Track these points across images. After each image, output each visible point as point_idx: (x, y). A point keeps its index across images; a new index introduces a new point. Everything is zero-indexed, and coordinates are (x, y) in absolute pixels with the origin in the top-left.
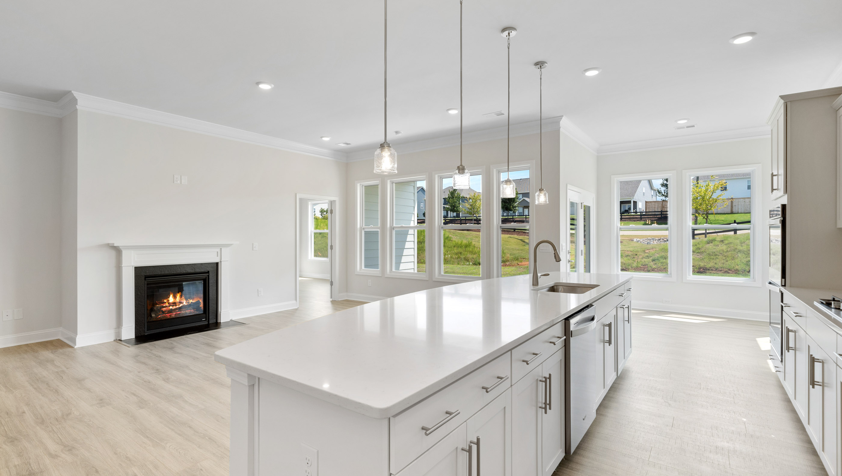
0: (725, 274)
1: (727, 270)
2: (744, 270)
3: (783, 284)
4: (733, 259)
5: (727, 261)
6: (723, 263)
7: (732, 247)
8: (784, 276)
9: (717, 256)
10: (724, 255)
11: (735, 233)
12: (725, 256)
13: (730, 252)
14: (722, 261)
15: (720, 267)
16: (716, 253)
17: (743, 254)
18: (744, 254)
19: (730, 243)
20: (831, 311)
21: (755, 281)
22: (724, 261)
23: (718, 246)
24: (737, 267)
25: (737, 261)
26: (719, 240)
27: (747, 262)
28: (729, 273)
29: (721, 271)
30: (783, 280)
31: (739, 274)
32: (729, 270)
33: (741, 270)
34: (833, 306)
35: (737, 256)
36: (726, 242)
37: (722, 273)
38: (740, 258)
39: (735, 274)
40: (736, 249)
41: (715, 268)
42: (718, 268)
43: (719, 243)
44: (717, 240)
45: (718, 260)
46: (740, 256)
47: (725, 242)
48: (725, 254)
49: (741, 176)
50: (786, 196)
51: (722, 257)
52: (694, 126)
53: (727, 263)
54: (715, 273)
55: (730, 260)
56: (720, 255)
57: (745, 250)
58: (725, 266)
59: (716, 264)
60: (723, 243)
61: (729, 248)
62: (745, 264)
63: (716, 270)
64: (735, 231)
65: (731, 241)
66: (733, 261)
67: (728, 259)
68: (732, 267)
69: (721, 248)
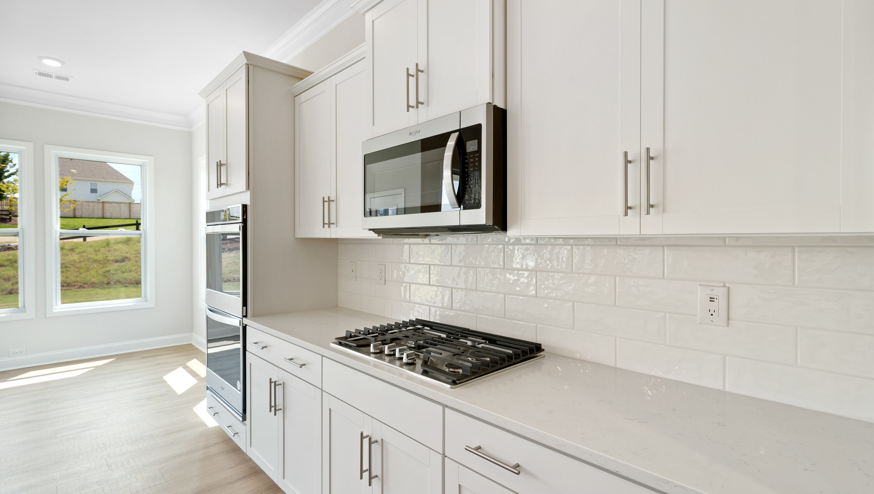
0: (80, 290)
1: (82, 284)
2: (102, 283)
3: (245, 314)
4: (88, 270)
5: (81, 274)
6: (77, 277)
7: (86, 256)
8: (245, 303)
9: (68, 269)
10: (76, 266)
11: (85, 240)
12: (78, 268)
13: (83, 263)
14: (75, 274)
15: (73, 281)
16: (66, 264)
17: (99, 264)
18: (101, 263)
19: (84, 252)
20: (384, 360)
21: (147, 301)
22: (78, 274)
23: (67, 255)
24: (94, 280)
25: (93, 272)
26: (68, 248)
27: (104, 273)
28: (84, 287)
29: (74, 286)
30: (245, 308)
31: (96, 287)
32: (85, 284)
33: (99, 283)
34: (372, 349)
35: (92, 266)
36: (78, 250)
37: (76, 288)
38: (96, 268)
39: (92, 288)
40: (90, 258)
41: (67, 283)
42: (70, 283)
43: (68, 252)
44: (66, 248)
45: (69, 273)
46: (96, 267)
47: (76, 250)
48: (78, 265)
49: (84, 177)
50: (248, 193)
51: (73, 269)
52: (67, 79)
53: (81, 275)
54: (66, 290)
55: (84, 272)
56: (71, 267)
57: (100, 259)
58: (78, 279)
59: (67, 278)
60: (74, 251)
61: (81, 258)
62: (102, 275)
63: (68, 285)
64: (85, 238)
65: (83, 250)
66: (88, 273)
67: (82, 271)
68: (88, 280)
69: (72, 258)
